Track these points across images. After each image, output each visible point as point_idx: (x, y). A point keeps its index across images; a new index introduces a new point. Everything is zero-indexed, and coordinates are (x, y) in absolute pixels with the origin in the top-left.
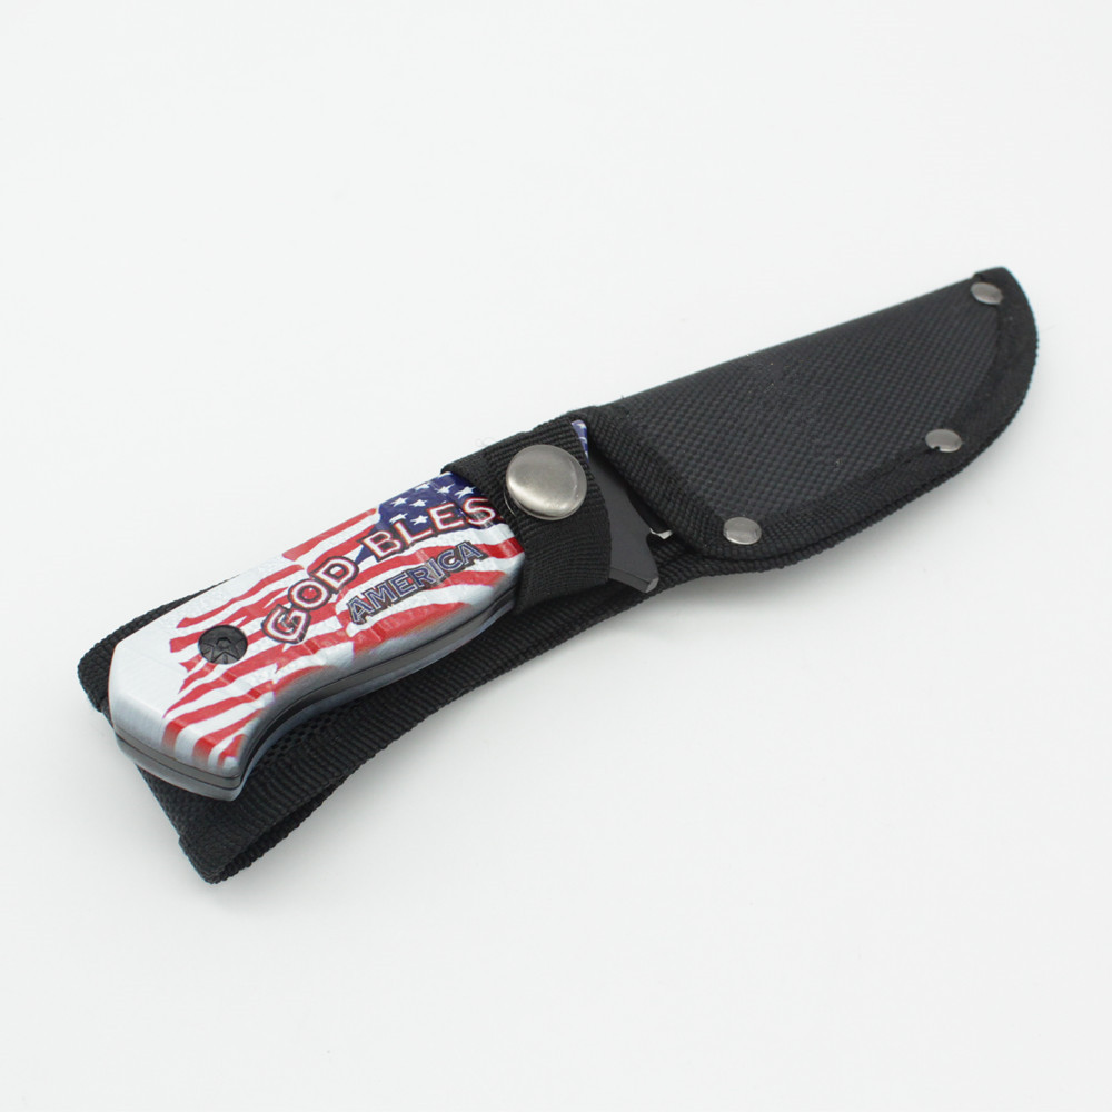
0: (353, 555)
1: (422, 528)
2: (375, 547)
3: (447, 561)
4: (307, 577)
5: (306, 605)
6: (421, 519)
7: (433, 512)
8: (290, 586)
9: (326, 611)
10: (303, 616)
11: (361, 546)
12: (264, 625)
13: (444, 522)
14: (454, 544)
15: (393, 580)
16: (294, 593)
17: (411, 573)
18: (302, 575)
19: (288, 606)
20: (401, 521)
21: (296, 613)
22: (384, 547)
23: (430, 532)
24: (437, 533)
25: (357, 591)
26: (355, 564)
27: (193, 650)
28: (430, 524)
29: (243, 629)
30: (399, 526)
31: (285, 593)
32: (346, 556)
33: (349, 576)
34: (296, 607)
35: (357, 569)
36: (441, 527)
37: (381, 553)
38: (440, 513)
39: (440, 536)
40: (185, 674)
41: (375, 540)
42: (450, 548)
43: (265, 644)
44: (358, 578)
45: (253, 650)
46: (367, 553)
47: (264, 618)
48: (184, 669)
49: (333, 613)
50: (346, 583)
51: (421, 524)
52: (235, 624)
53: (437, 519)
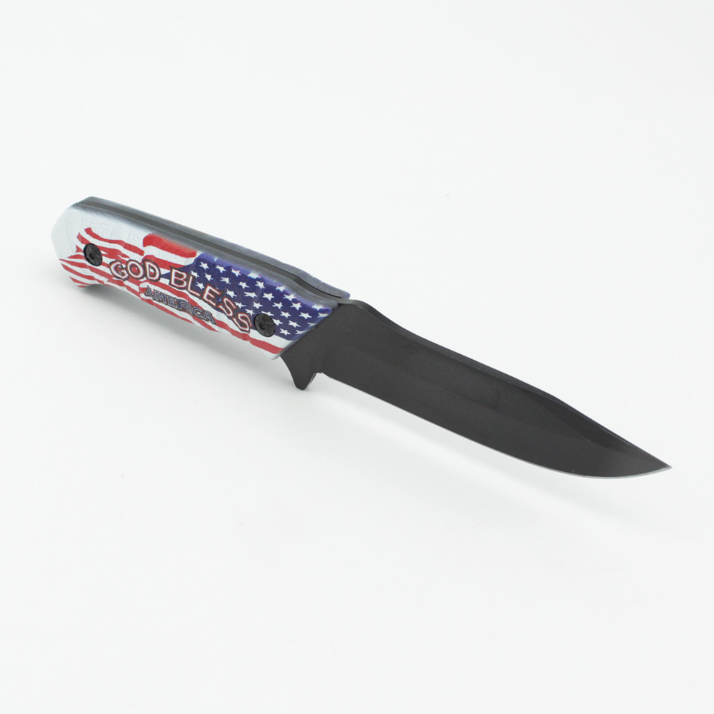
0: (164, 271)
1: (197, 289)
2: (173, 277)
3: (197, 311)
4: (140, 261)
5: (130, 272)
6: (201, 286)
7: (209, 288)
8: (132, 258)
9: (137, 282)
10: (127, 275)
11: (169, 271)
12: (111, 263)
13: (208, 297)
14: (204, 309)
15: (170, 297)
16: (130, 263)
17: (179, 301)
18: (139, 258)
19: (124, 266)
20: (194, 277)
21: (125, 271)
22: (176, 281)
23: (199, 295)
24: (201, 298)
25: (153, 287)
26: (161, 276)
27: (82, 246)
28: (202, 292)
29: (103, 257)
30: (191, 278)
31: (127, 259)
32: (161, 269)
33: (154, 279)
34: (126, 269)
35: (159, 279)
36: (205, 297)
37: (173, 283)
38: (210, 291)
39: (201, 300)
40: (74, 253)
41: (177, 275)
42: (202, 309)
43: (107, 270)
44: (156, 283)
45: (101, 268)
46: (168, 276)
47: (114, 260)
48: (75, 249)
49: (138, 285)
50: (151, 280)
51: (199, 288)
52: (103, 252)
53: (207, 293)
